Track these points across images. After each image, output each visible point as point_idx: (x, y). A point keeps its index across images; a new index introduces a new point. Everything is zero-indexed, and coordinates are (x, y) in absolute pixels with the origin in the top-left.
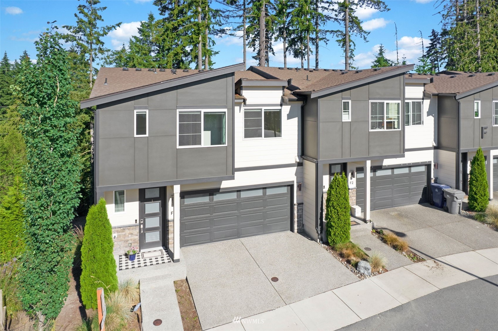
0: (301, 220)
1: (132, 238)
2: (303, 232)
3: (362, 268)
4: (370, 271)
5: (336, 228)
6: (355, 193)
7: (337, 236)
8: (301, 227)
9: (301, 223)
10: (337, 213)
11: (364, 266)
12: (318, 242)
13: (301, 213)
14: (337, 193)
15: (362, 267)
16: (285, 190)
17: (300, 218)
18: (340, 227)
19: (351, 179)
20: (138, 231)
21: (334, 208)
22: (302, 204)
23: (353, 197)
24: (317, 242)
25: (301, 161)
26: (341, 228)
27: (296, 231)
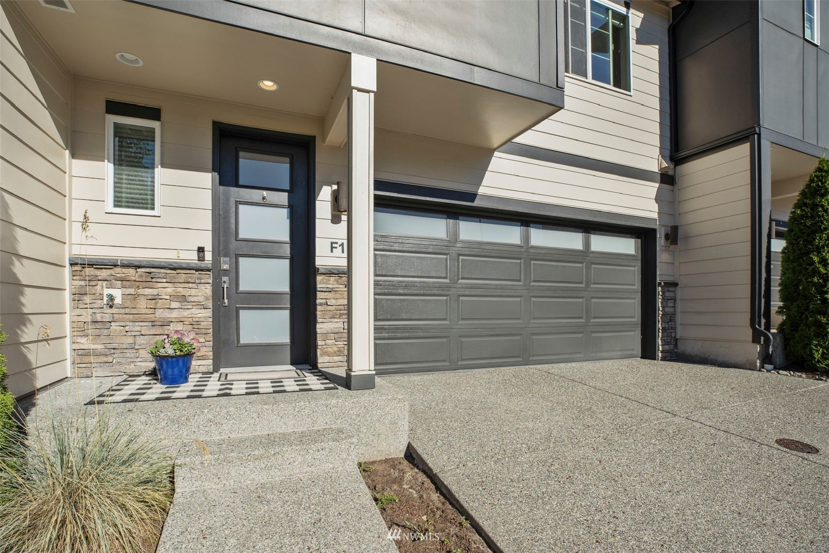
2: (675, 357)
8: (672, 347)
12: (758, 366)
13: (672, 310)
16: (627, 246)
17: (671, 320)
22: (675, 285)
25: (671, 171)
27: (660, 354)
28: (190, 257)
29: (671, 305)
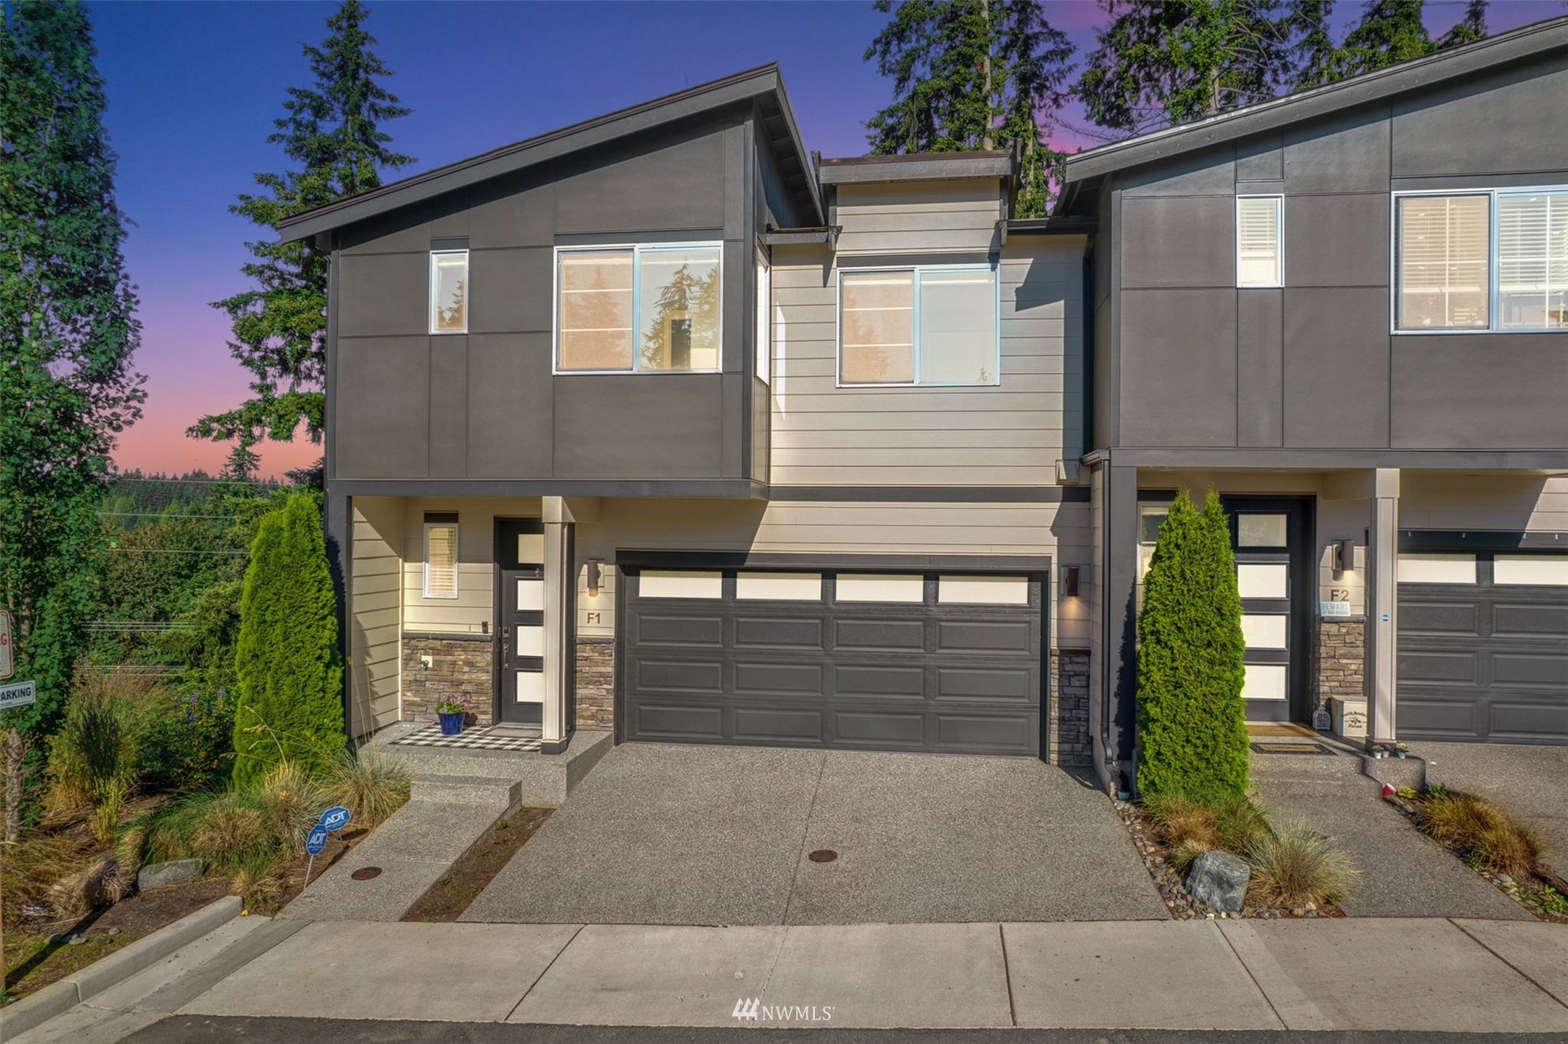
0: (1079, 719)
1: (474, 676)
2: (1086, 763)
3: (1205, 879)
4: (1238, 893)
5: (1165, 729)
6: (1360, 643)
7: (1169, 764)
8: (1078, 747)
9: (1082, 729)
10: (1169, 663)
11: (1214, 869)
12: (1113, 791)
14: (1174, 577)
15: (1208, 873)
17: (1077, 707)
18: (1181, 724)
19: (1337, 576)
21: (1158, 642)
22: (1087, 652)
23: (1345, 656)
24: (1108, 795)
25: (1083, 482)
26: (1186, 729)
27: (1054, 757)
28: (478, 630)
29: (1077, 684)
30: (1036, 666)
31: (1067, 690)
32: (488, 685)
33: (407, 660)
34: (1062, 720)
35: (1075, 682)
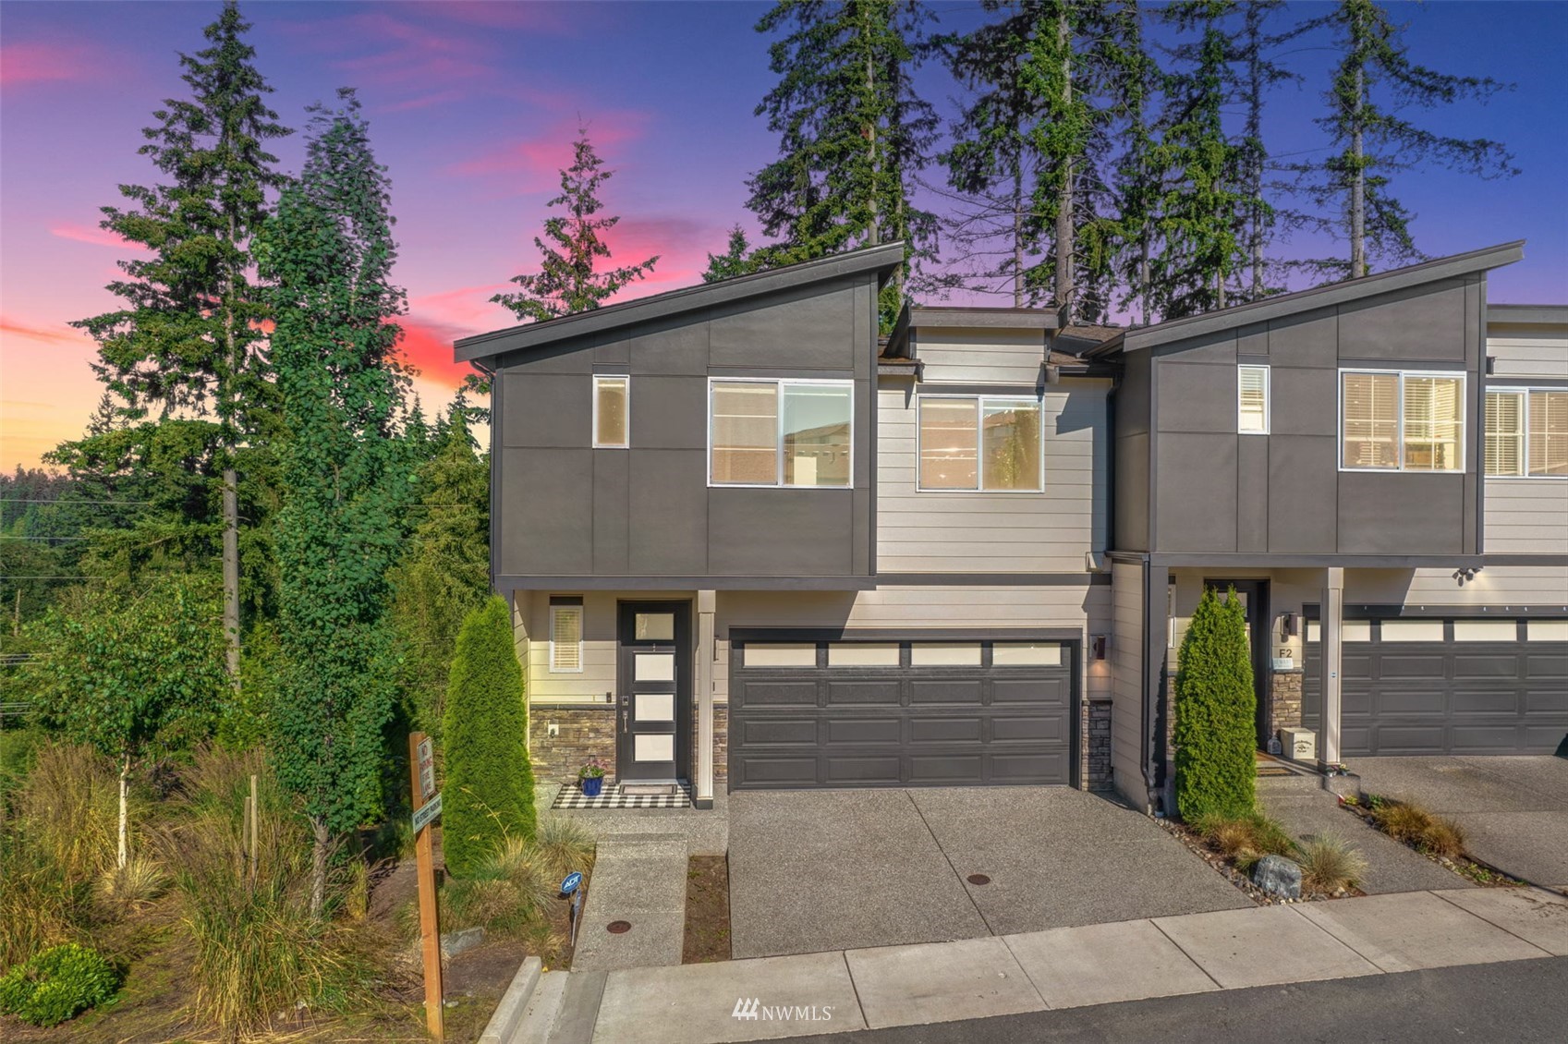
0: (1103, 754)
1: (598, 741)
2: (1108, 788)
3: (1271, 876)
4: (1297, 885)
5: (1203, 765)
6: (1299, 689)
7: (1206, 791)
8: (1103, 776)
9: (1106, 762)
10: (1206, 717)
11: (1276, 868)
12: (1150, 812)
13: (1106, 733)
14: (1208, 654)
15: (1272, 872)
16: (1051, 656)
17: (1102, 745)
18: (1215, 761)
19: (1284, 639)
20: (613, 724)
21: (1196, 701)
22: (1109, 703)
23: (1289, 699)
24: (1146, 814)
25: (1106, 569)
26: (1218, 766)
27: (1085, 784)
28: (602, 700)
29: (1103, 727)
30: (1067, 713)
31: (1094, 732)
32: (613, 749)
33: (535, 729)
34: (1091, 755)
35: (1100, 725)
